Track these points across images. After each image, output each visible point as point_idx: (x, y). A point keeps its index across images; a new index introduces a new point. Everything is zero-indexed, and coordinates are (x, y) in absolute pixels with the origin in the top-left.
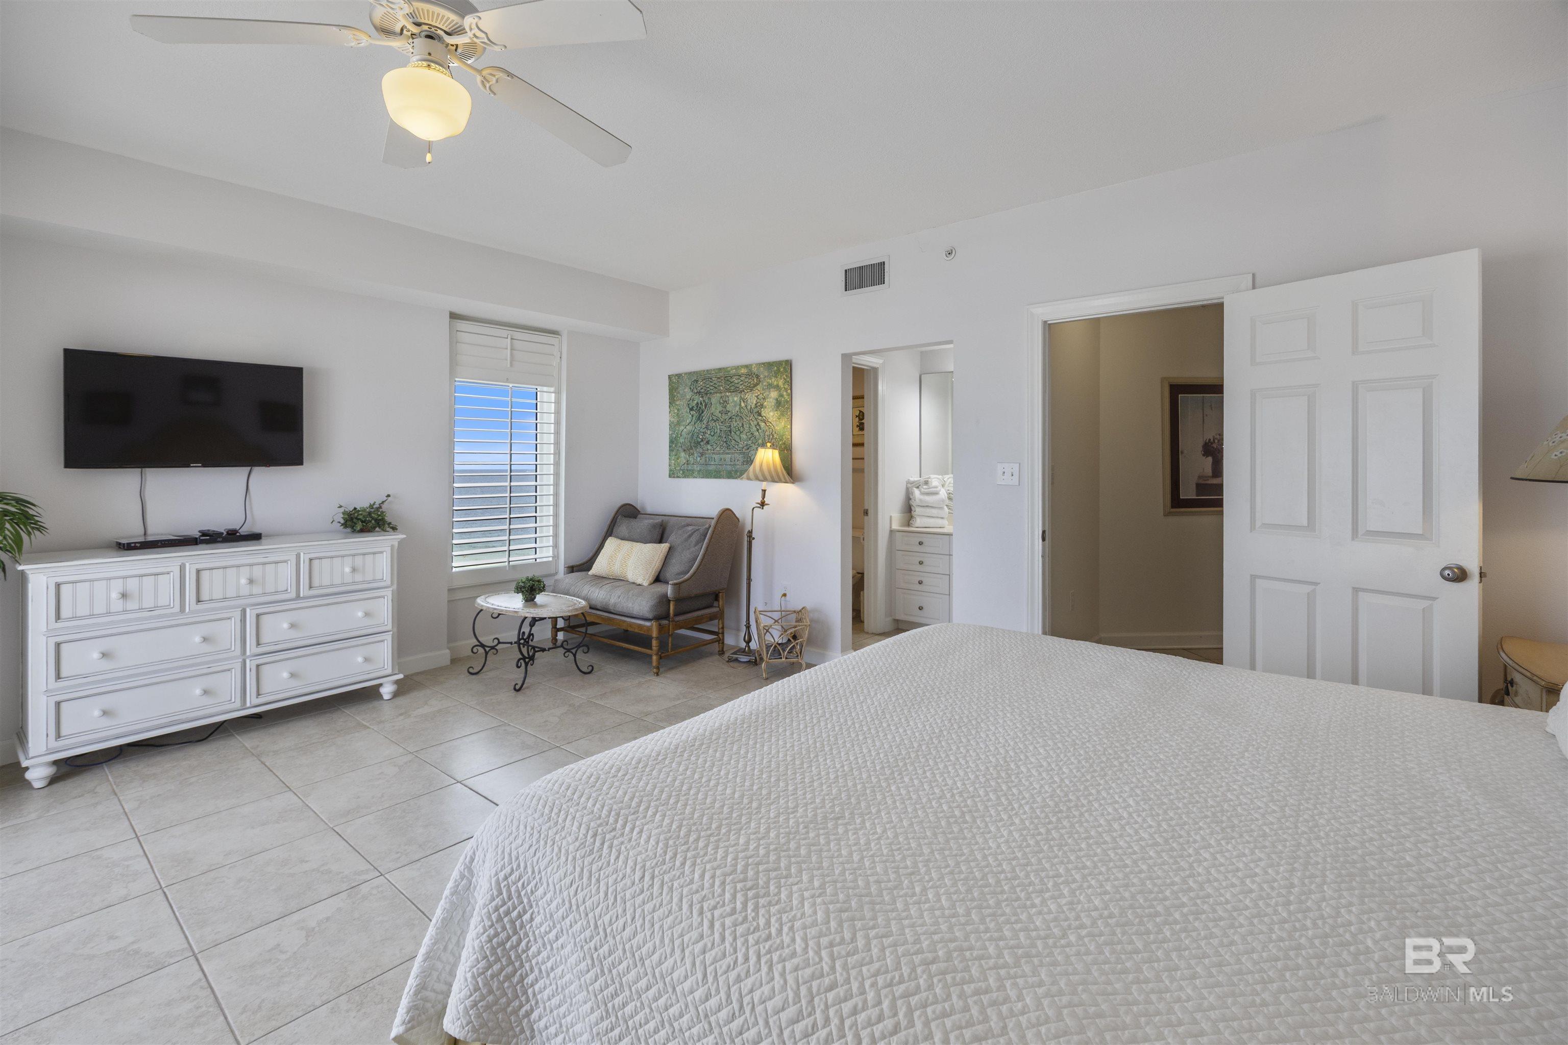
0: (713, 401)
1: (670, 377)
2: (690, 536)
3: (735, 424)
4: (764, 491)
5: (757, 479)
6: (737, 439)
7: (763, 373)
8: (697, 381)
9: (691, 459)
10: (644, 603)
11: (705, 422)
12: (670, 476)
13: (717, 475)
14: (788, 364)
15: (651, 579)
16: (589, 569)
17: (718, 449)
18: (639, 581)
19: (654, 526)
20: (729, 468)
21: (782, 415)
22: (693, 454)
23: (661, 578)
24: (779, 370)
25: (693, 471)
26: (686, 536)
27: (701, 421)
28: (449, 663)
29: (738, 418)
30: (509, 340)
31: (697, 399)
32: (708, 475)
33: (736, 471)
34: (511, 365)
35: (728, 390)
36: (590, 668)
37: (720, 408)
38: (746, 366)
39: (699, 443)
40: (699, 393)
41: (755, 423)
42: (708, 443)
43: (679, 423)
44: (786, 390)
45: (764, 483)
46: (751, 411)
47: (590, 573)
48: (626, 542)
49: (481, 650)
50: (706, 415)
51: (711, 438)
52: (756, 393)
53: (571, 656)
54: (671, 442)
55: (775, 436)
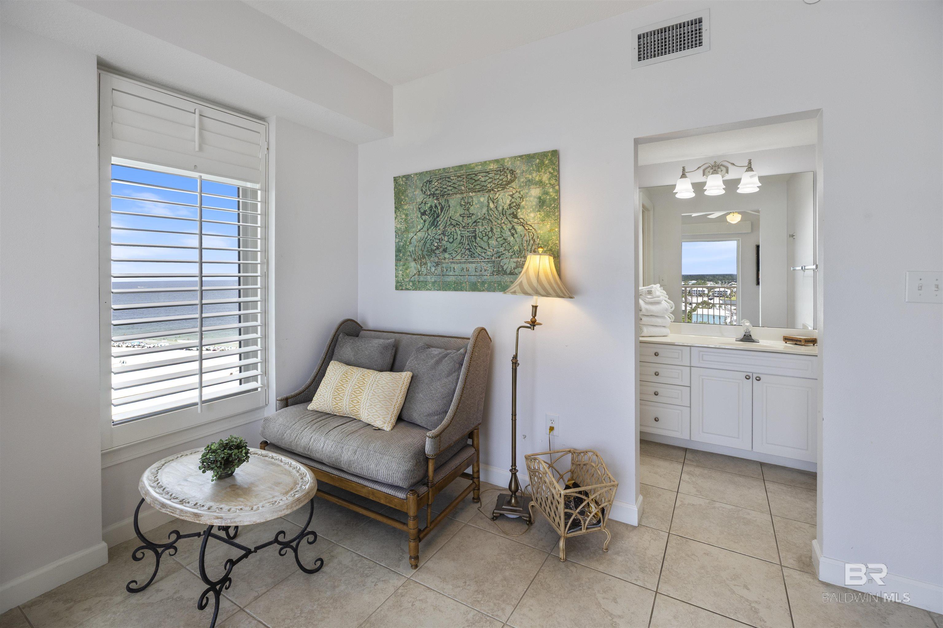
0: (452, 202)
1: (396, 179)
2: (438, 362)
3: (482, 229)
4: (535, 308)
5: (526, 293)
6: (485, 245)
7: (520, 168)
8: (430, 182)
9: (423, 269)
10: (394, 466)
11: (441, 227)
12: (397, 288)
13: (457, 287)
14: (555, 153)
15: (393, 420)
16: (309, 400)
17: (459, 257)
18: (378, 424)
19: (386, 347)
20: (473, 279)
21: (548, 215)
22: (426, 264)
23: (405, 417)
24: (542, 163)
25: (426, 283)
26: (432, 361)
27: (436, 226)
28: (106, 561)
29: (485, 222)
30: (197, 115)
31: (431, 202)
32: (445, 286)
33: (483, 283)
34: (201, 149)
35: (473, 190)
36: (319, 563)
37: (461, 211)
38: (497, 161)
39: (433, 251)
40: (433, 195)
41: (509, 226)
42: (445, 250)
43: (407, 230)
44: (553, 186)
45: (535, 297)
46: (503, 213)
47: (312, 406)
48: (355, 369)
49: (149, 554)
50: (442, 220)
51: (448, 245)
52: (510, 190)
53: (290, 552)
54: (398, 250)
55: (537, 241)
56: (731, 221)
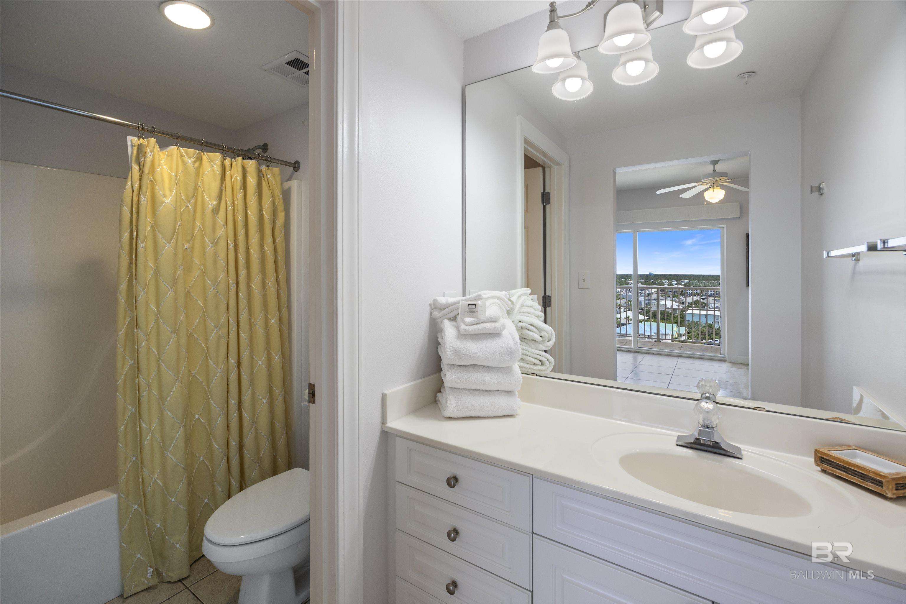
56: (711, 198)
